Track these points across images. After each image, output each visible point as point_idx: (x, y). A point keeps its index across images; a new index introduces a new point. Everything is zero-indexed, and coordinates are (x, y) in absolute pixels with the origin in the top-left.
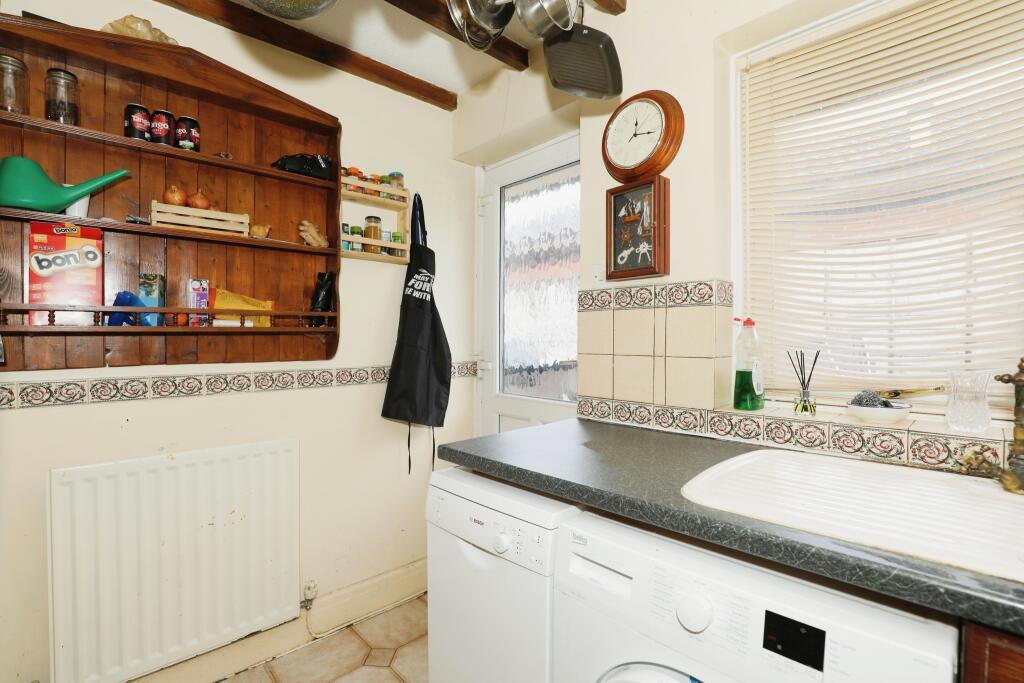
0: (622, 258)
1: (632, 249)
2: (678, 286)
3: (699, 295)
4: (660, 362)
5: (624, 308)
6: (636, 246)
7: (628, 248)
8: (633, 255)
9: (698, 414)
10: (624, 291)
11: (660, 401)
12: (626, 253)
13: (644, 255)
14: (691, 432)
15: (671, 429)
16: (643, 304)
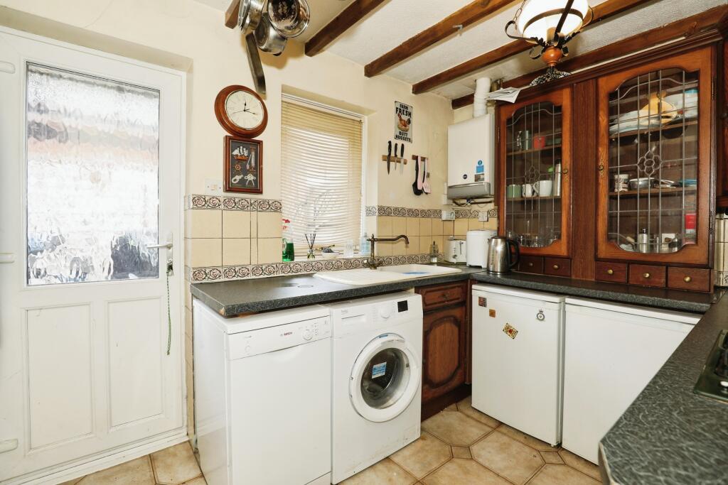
0: (235, 180)
1: (242, 176)
2: (264, 201)
3: (276, 207)
4: (254, 241)
5: (231, 210)
6: (246, 174)
7: (239, 175)
8: (243, 181)
9: (275, 266)
10: (230, 199)
11: (254, 262)
12: (238, 178)
13: (250, 181)
14: (272, 276)
15: (261, 276)
16: (243, 209)
